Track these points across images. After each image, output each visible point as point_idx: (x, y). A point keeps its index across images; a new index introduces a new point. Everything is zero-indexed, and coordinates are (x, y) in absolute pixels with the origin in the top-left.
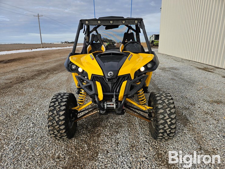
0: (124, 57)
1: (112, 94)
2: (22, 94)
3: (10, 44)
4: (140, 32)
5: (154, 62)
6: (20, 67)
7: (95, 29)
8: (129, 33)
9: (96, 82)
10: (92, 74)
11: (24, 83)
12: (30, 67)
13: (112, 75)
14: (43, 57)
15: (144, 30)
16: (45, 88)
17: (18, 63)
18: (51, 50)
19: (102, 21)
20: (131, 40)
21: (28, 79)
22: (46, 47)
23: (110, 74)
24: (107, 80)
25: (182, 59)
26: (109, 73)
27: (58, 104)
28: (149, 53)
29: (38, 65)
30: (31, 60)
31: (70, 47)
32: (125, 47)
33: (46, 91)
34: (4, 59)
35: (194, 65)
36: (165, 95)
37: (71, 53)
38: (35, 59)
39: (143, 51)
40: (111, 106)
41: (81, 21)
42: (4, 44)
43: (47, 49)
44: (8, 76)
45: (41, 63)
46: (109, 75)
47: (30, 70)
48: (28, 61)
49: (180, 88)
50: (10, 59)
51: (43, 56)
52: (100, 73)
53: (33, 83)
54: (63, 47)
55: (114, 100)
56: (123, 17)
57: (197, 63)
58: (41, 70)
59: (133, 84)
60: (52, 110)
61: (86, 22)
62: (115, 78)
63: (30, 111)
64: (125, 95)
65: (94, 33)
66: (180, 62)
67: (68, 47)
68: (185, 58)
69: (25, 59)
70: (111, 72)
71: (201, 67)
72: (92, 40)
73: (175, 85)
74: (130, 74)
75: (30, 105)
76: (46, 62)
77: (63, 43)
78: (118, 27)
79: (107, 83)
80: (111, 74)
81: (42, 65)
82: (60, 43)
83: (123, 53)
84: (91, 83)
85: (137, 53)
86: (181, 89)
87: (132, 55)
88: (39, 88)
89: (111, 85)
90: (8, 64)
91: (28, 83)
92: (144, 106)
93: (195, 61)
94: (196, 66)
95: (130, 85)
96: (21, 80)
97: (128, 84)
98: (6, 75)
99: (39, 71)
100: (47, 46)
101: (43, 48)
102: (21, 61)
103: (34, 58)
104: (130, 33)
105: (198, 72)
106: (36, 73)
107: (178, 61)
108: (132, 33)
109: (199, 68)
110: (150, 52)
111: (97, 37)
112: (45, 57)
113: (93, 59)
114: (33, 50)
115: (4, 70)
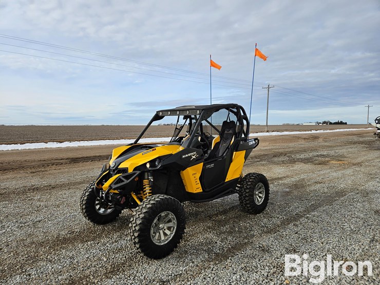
19: (171, 112)
22: (273, 131)
54: (305, 131)
61: (160, 113)
74: (128, 168)
77: (320, 123)
80: (113, 165)
82: (314, 124)
101: (268, 132)
104: (230, 122)
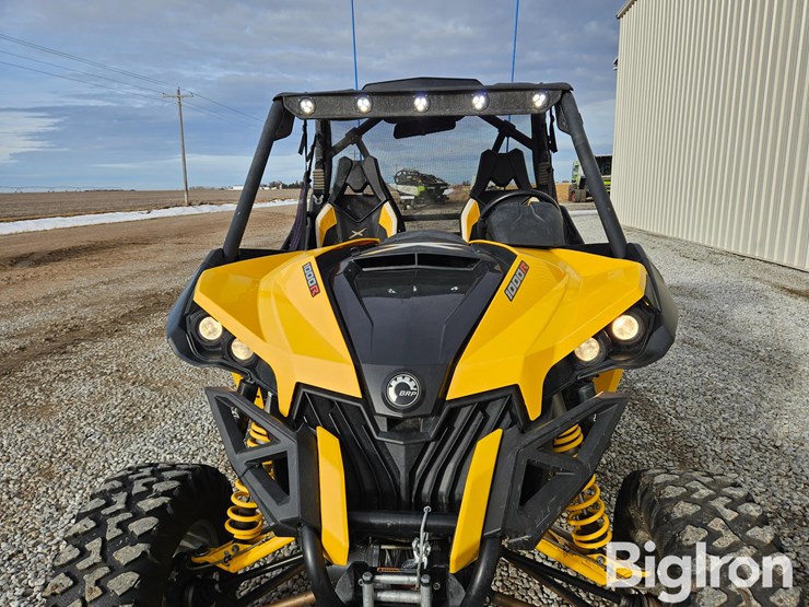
0: (480, 274)
1: (411, 522)
2: (45, 410)
3: (83, 190)
4: (555, 150)
5: (650, 309)
6: (84, 281)
7: (355, 137)
8: (502, 150)
9: (321, 432)
10: (298, 385)
11: (72, 353)
12: (119, 281)
13: (409, 399)
14: (180, 240)
15: (577, 136)
16: (147, 379)
17: (81, 265)
18: (218, 212)
19: (375, 98)
20: (513, 184)
21: (95, 336)
22: (202, 204)
23: (397, 391)
24: (383, 427)
25: (711, 251)
26: (394, 383)
27: (103, 552)
28: (612, 255)
29: (154, 272)
30: (131, 251)
31: (286, 203)
32: (485, 216)
33: (147, 394)
34: (34, 249)
35: (766, 276)
36: (730, 515)
37: (220, 251)
38: (148, 247)
39: (573, 241)
40: (404, 597)
41: (278, 99)
42: (64, 190)
43: (206, 209)
44: (25, 320)
45: (164, 266)
46: (393, 396)
47: (117, 292)
48: (123, 254)
49: (735, 391)
50: (57, 248)
51: (180, 236)
52: (340, 379)
53: (105, 357)
54: (263, 201)
55: (421, 554)
56: (475, 82)
57: (776, 268)
58: (155, 295)
59: (540, 459)
60: (62, 593)
61: (303, 104)
62: (432, 415)
63: (41, 511)
64: (493, 536)
65: (352, 152)
66: (702, 261)
67: (278, 203)
68: (719, 246)
69: (115, 246)
70: (407, 380)
71: (794, 286)
72: (340, 185)
73: (708, 371)
74: (516, 387)
75: (49, 476)
76: (184, 258)
77: (265, 186)
78: (452, 126)
79: (379, 446)
80: (402, 393)
81: (165, 272)
83: (478, 254)
84: (288, 443)
85: (546, 248)
86: (741, 400)
87: (524, 268)
88: (121, 378)
89: (402, 454)
90: (41, 270)
91: (87, 354)
92: (597, 562)
93: (766, 258)
94: (774, 280)
95: (523, 463)
96: (63, 340)
97: (510, 458)
98: (19, 315)
99: (146, 298)
100: (205, 199)
101: (190, 205)
102: (96, 257)
103: (145, 242)
104: (508, 154)
105: (793, 309)
106: (134, 306)
107: (694, 256)
108: (517, 153)
109: (792, 292)
110: (618, 249)
111: (363, 169)
112: (188, 240)
113: (314, 291)
114: (156, 214)
115: (21, 292)
